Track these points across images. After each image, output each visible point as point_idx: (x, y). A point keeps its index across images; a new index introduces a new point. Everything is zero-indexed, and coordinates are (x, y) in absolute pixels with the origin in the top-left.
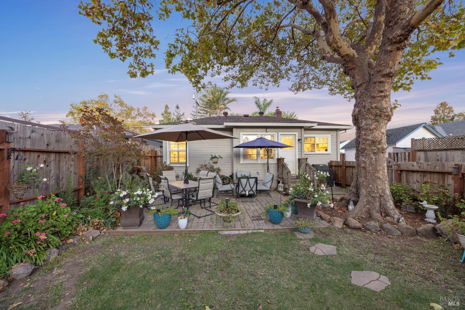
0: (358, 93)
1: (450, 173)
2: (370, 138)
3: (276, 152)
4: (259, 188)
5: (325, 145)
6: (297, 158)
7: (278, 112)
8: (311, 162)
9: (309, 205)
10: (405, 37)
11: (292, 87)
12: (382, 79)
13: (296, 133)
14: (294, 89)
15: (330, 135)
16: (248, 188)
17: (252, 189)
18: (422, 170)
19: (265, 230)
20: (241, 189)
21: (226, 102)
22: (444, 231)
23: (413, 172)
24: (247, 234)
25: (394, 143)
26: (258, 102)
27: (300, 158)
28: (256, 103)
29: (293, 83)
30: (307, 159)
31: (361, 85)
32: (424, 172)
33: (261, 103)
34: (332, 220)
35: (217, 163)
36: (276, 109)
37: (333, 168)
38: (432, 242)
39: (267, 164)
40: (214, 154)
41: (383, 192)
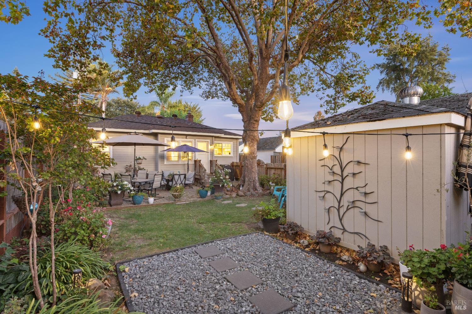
3: (193, 154)
4: (186, 183)
5: (229, 150)
6: (209, 159)
7: (190, 116)
8: (219, 163)
9: (221, 185)
13: (209, 141)
14: (204, 95)
15: (232, 143)
16: (179, 182)
17: (182, 182)
20: (174, 183)
23: (272, 168)
25: (274, 149)
27: (211, 160)
29: (204, 90)
30: (216, 160)
32: (275, 168)
35: (141, 164)
37: (234, 167)
39: (188, 164)
40: (138, 155)
41: (255, 179)
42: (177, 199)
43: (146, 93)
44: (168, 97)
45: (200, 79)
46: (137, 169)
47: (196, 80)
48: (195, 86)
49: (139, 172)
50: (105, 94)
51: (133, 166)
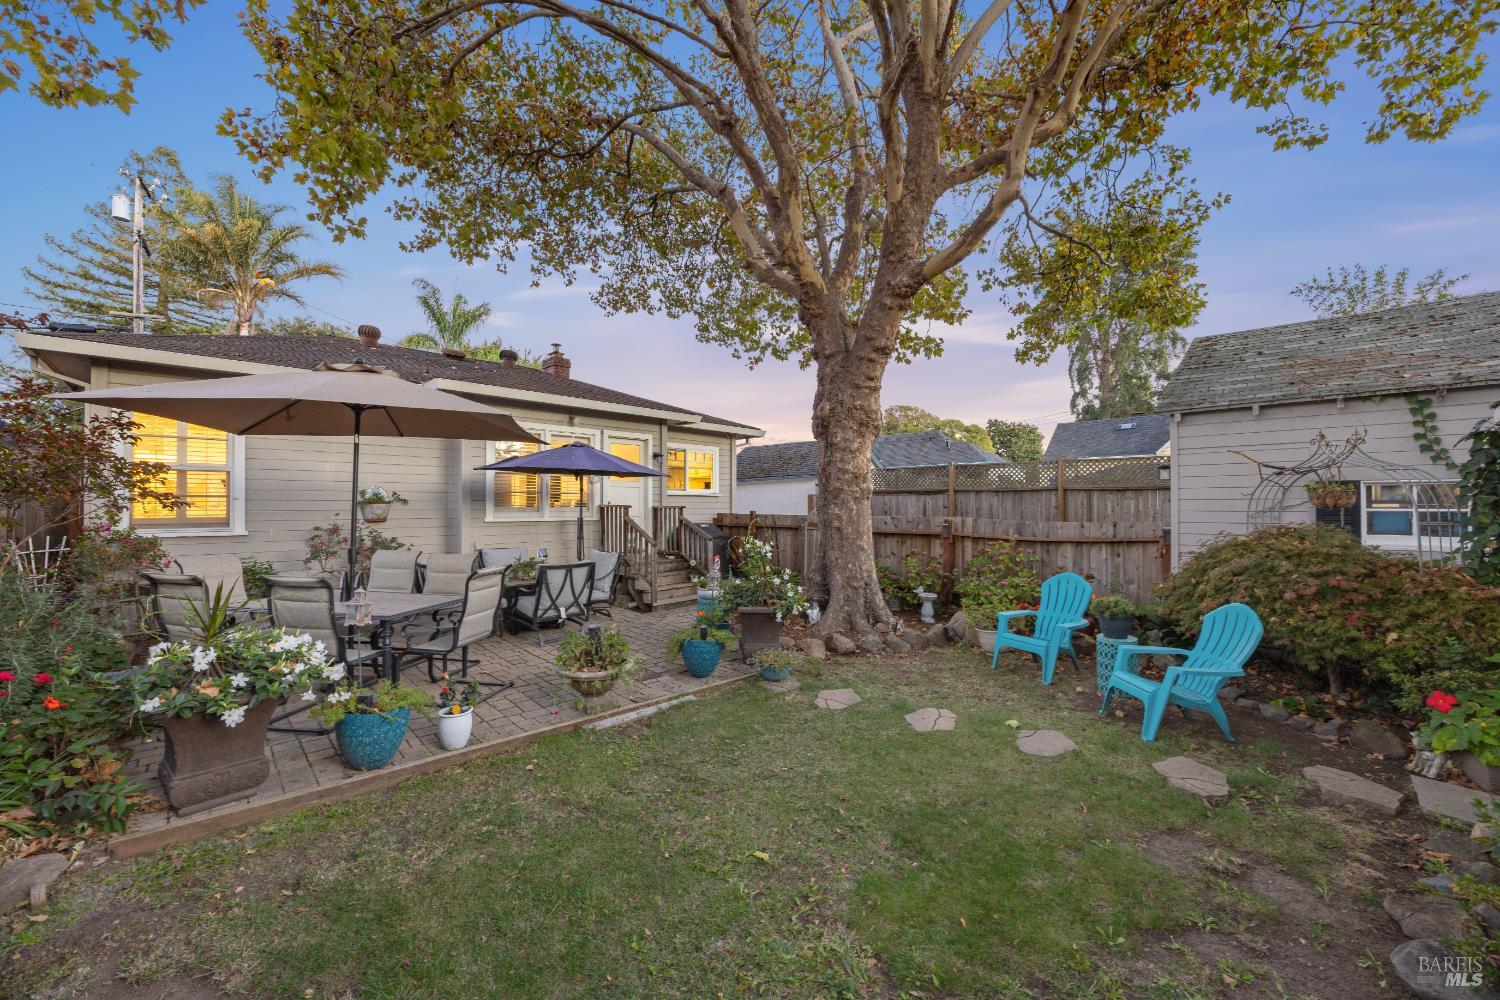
0: (828, 370)
1: (937, 536)
2: (850, 467)
3: (597, 486)
5: (703, 473)
6: (651, 505)
7: (559, 363)
10: (913, 290)
11: (601, 295)
12: (873, 356)
13: (649, 437)
14: (605, 299)
15: (717, 449)
16: (567, 597)
17: (576, 600)
18: (899, 531)
19: (694, 694)
20: (546, 602)
21: (281, 268)
22: (960, 630)
24: (661, 713)
26: (432, 302)
27: (657, 505)
28: (425, 302)
29: (604, 281)
30: (681, 509)
31: (832, 356)
32: (902, 536)
33: (447, 307)
34: (803, 645)
35: (384, 520)
36: (552, 350)
37: (726, 531)
38: (949, 652)
39: (580, 522)
40: (369, 484)
41: (869, 576)
42: (595, 701)
43: (403, 247)
44: (467, 323)
45: (597, 241)
46: (368, 543)
47: (582, 244)
48: (581, 260)
49: (375, 557)
50: (248, 298)
51: (346, 533)
